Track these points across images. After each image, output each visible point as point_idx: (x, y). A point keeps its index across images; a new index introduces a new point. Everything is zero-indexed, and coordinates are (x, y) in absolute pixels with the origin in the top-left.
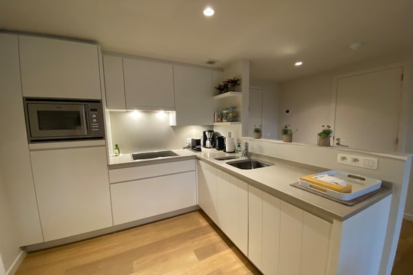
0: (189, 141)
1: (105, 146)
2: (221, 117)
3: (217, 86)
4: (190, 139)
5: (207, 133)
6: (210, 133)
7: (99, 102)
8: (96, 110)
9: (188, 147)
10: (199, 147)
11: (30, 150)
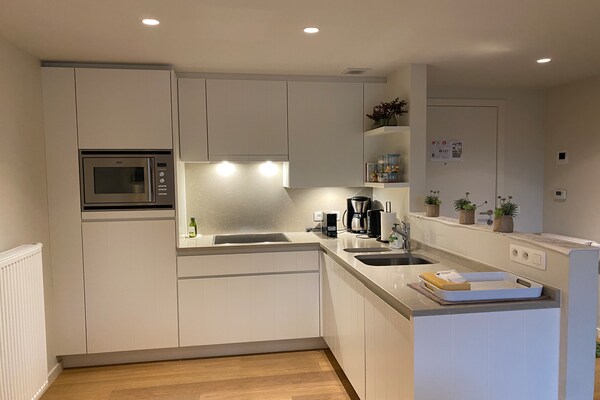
0: (318, 217)
1: (174, 218)
2: (376, 173)
3: (371, 114)
4: (320, 213)
5: (353, 202)
6: (359, 203)
7: (169, 152)
8: (164, 165)
9: (317, 229)
10: (333, 229)
11: (83, 221)
